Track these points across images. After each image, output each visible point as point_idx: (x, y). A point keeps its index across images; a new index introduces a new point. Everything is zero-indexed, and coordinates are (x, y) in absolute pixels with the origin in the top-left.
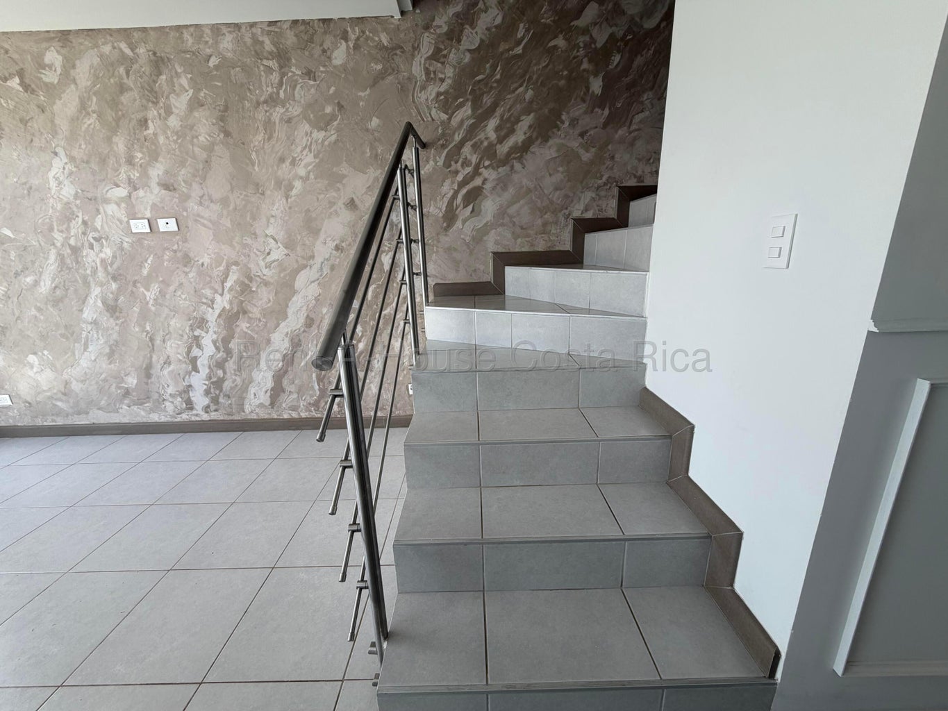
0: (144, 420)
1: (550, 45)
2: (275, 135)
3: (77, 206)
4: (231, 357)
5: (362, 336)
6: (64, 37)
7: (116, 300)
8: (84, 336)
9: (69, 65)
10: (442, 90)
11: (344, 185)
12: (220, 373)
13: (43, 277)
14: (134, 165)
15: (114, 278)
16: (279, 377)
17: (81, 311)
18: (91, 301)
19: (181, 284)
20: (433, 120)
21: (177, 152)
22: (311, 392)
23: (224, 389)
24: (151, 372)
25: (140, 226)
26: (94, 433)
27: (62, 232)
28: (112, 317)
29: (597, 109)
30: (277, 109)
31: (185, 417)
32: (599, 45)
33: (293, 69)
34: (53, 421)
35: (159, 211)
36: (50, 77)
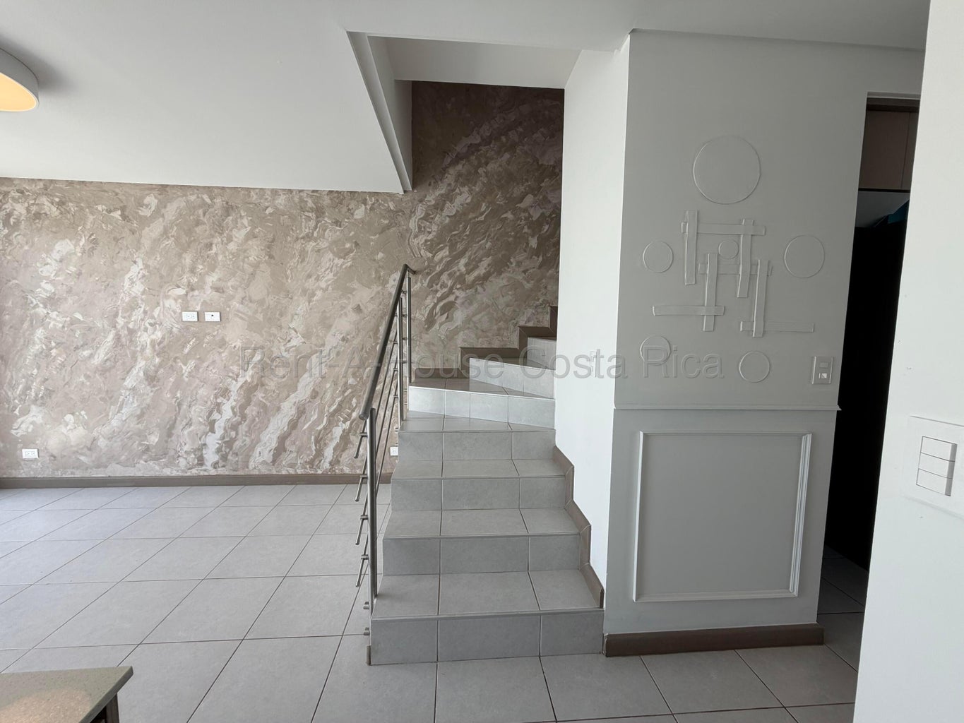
0: (157, 474)
1: (503, 216)
2: (307, 260)
3: (142, 300)
4: (245, 421)
5: (356, 407)
6: (163, 188)
7: (157, 372)
8: (121, 400)
9: (162, 205)
10: (429, 238)
11: (353, 295)
12: (233, 434)
13: (98, 351)
14: (195, 273)
15: (158, 355)
16: (282, 439)
17: (124, 379)
18: (134, 372)
19: (214, 362)
20: (422, 256)
21: (231, 266)
22: (308, 452)
23: (234, 448)
24: (173, 432)
25: (190, 317)
26: (108, 485)
27: (124, 318)
28: (149, 385)
29: (534, 257)
30: (311, 243)
31: (194, 472)
32: (534, 219)
33: (326, 219)
34: (72, 473)
35: (207, 306)
36: (145, 212)
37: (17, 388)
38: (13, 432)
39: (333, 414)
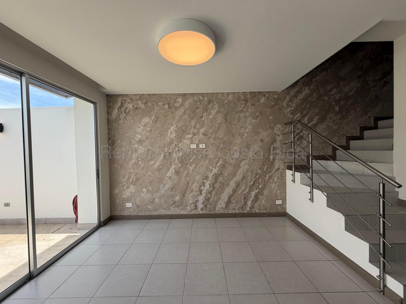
0: (178, 213)
1: (323, 98)
2: (241, 121)
3: (175, 140)
4: (214, 190)
5: (261, 183)
6: (184, 95)
7: (179, 169)
8: (165, 182)
9: (184, 101)
10: (292, 109)
11: (260, 135)
12: (209, 195)
13: (157, 162)
14: (196, 128)
15: (181, 163)
16: (230, 198)
17: (166, 173)
18: (171, 170)
19: (202, 165)
20: (289, 117)
21: (210, 125)
22: (241, 203)
23: (210, 202)
24: (185, 195)
25: (193, 146)
26: (159, 218)
27: (168, 148)
28: (176, 175)
29: (337, 115)
30: (242, 114)
31: (193, 212)
32: (337, 99)
33: (249, 104)
34: (145, 213)
35: (200, 142)
36: (177, 105)
37: (125, 178)
38: (123, 196)
39: (251, 186)
